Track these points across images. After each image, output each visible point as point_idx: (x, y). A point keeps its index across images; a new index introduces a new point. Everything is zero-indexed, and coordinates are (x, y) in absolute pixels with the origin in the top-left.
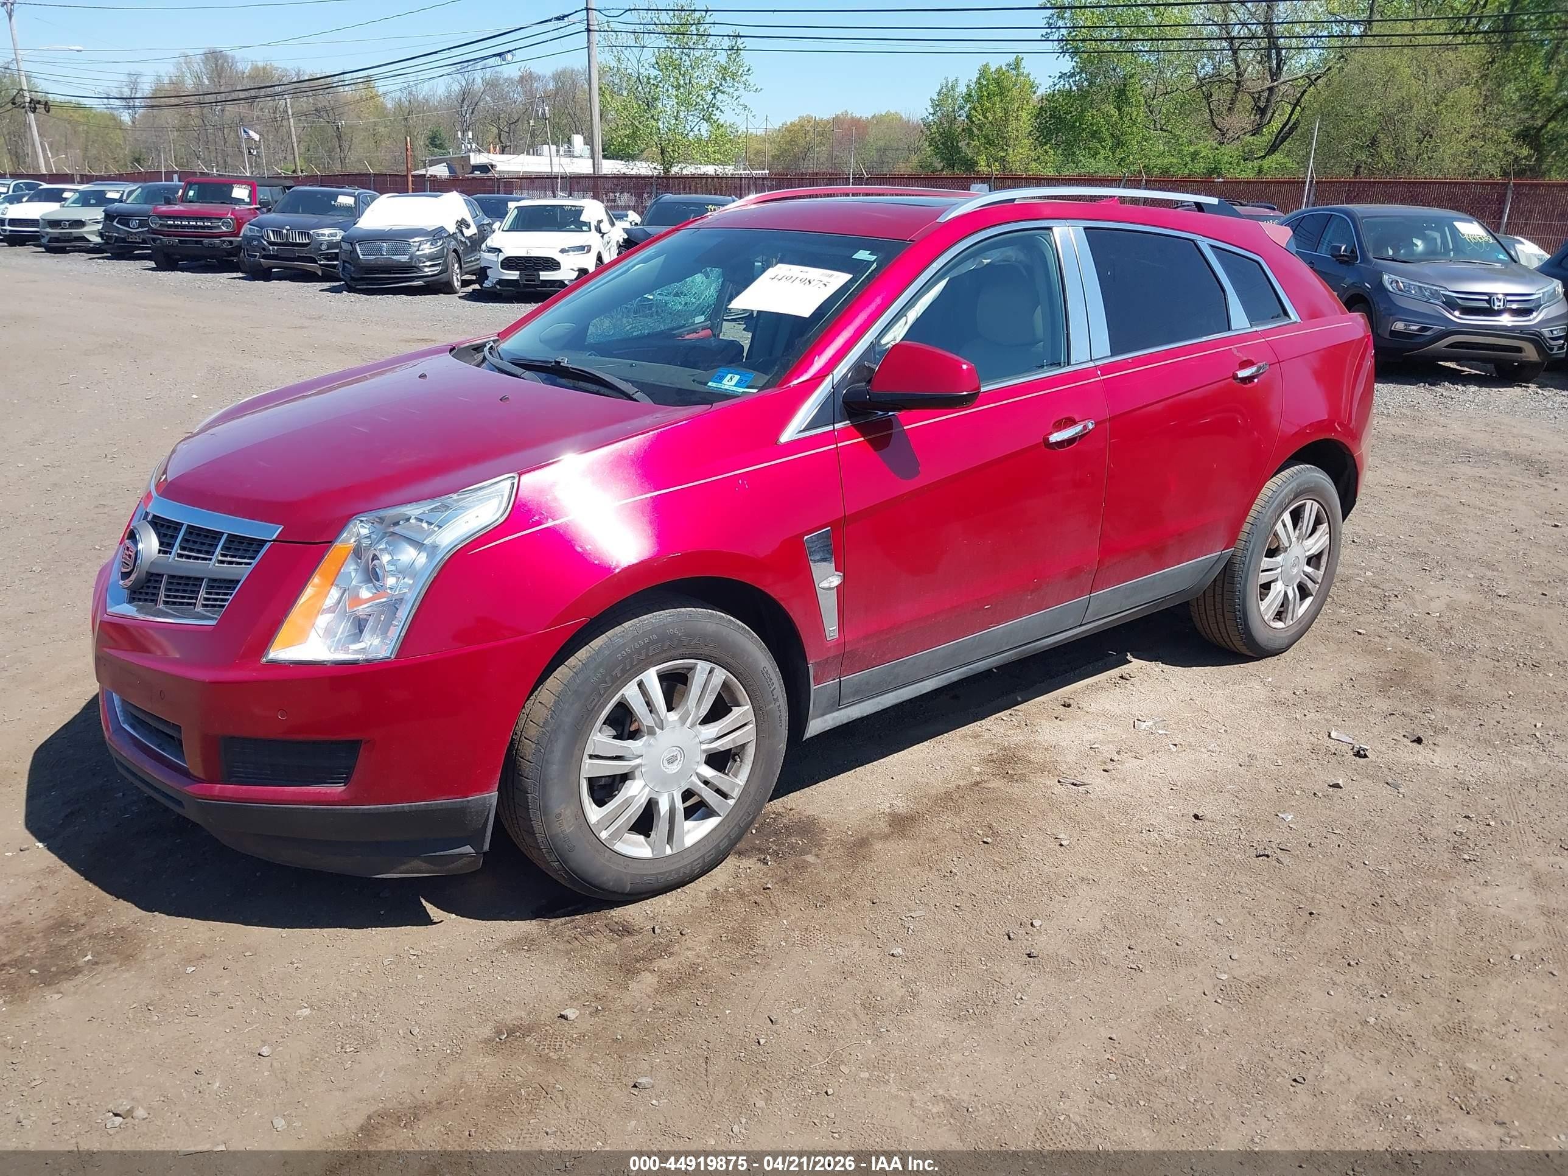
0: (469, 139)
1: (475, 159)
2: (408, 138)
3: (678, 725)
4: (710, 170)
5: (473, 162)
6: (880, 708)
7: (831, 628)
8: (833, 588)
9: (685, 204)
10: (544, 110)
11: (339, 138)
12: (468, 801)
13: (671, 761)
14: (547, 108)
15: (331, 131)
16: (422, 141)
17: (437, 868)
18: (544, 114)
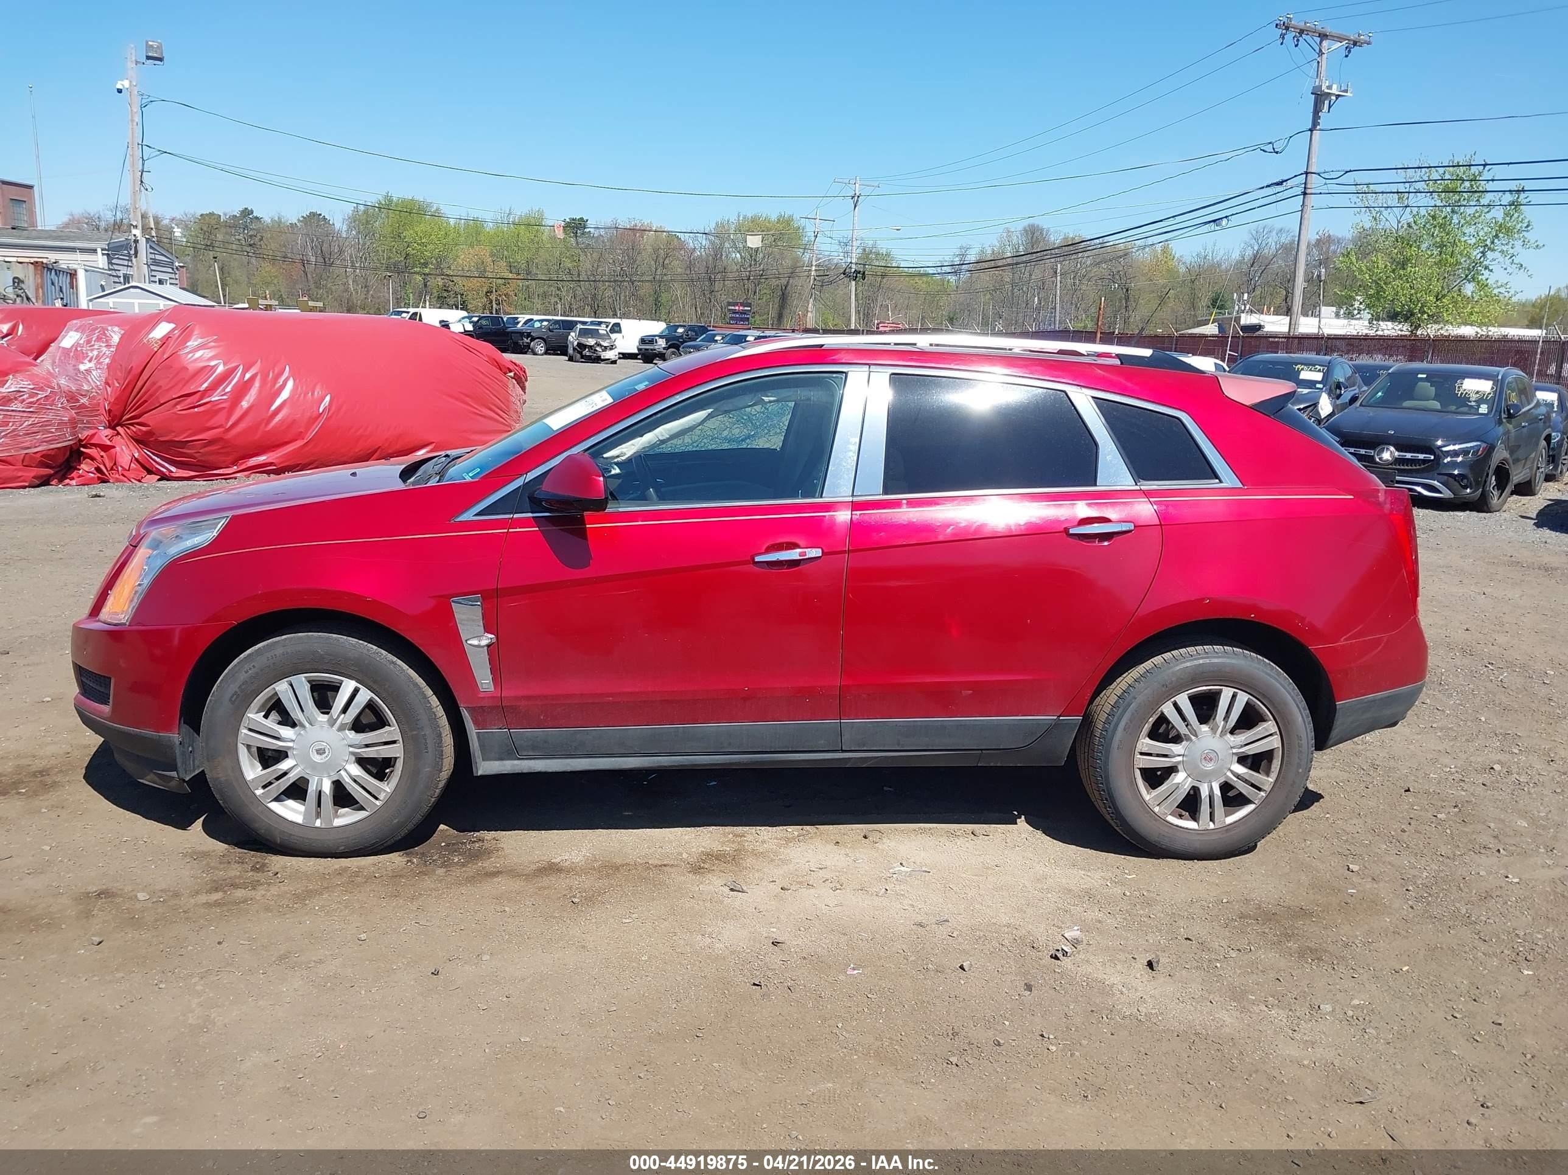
0: (1244, 300)
1: (1246, 320)
2: (1103, 299)
3: (326, 726)
4: (1468, 331)
5: (1243, 322)
6: (569, 769)
7: (485, 681)
8: (483, 647)
9: (1270, 362)
10: (1320, 272)
11: (1127, 299)
12: (159, 736)
13: (320, 752)
14: (1324, 270)
15: (1121, 294)
16: (1205, 301)
17: (163, 783)
18: (1319, 276)
